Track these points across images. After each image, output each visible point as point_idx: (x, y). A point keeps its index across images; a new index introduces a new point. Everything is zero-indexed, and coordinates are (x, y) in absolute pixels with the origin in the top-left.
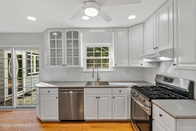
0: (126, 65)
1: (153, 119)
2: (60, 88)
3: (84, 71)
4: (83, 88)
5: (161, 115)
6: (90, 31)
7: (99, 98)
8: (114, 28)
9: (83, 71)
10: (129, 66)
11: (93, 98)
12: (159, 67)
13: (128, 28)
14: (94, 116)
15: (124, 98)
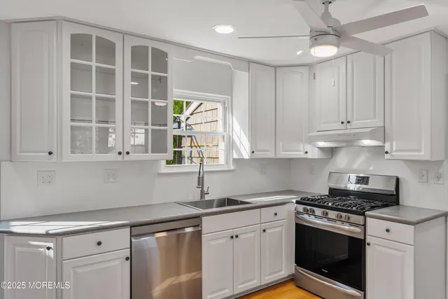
0: (271, 155)
1: (369, 244)
2: (132, 226)
3: (162, 172)
4: (199, 217)
5: (388, 231)
6: (197, 57)
7: (237, 236)
8: (250, 62)
9: (160, 172)
10: (278, 157)
11: (223, 241)
12: (332, 157)
13: (276, 67)
14: (224, 289)
15: (280, 229)
